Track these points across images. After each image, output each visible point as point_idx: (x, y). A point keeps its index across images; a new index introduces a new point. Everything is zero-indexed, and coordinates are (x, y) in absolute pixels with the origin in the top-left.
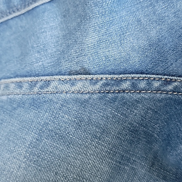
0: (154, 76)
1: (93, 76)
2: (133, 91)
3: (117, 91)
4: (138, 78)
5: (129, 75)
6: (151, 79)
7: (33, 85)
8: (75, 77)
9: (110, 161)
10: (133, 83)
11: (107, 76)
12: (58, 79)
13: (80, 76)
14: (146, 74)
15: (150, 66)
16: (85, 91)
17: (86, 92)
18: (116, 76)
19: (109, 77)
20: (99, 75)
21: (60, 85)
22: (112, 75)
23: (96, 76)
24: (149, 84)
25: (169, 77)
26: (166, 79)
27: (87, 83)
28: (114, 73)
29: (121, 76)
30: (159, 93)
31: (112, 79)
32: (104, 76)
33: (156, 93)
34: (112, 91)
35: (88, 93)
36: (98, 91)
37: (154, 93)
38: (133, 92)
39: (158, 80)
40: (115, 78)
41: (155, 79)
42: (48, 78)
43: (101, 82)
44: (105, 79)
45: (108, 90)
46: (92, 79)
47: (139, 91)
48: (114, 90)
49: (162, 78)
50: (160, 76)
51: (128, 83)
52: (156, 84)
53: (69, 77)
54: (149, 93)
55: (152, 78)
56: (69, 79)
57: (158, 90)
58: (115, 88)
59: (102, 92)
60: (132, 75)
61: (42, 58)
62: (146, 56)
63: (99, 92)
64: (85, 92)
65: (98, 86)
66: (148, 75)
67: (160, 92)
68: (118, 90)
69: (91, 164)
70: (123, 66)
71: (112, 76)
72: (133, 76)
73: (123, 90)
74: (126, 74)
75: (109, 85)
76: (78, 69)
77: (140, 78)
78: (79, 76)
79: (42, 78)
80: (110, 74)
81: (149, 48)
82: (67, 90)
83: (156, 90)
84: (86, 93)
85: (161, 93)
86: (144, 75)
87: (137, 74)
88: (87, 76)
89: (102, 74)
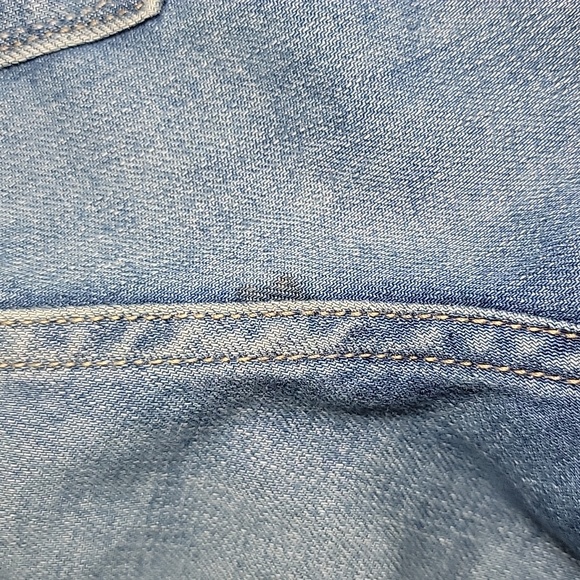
0: (524, 318)
1: (320, 303)
2: (451, 362)
3: (399, 357)
4: (471, 318)
5: (441, 308)
6: (513, 326)
7: (105, 334)
8: (261, 306)
9: (388, 521)
10: (450, 336)
11: (367, 304)
12: (201, 316)
13: (277, 303)
14: (499, 308)
15: (515, 284)
16: (293, 354)
17: (298, 356)
18: (397, 307)
19: (373, 309)
20: (338, 302)
21: (210, 338)
22: (382, 304)
23: (330, 303)
24: (504, 342)
25: (574, 327)
26: (563, 331)
27: (300, 328)
28: (389, 298)
29: (413, 307)
30: (535, 377)
31: (382, 315)
32: (355, 306)
33: (526, 376)
34: (381, 356)
35: (305, 359)
36: (335, 353)
37: (518, 375)
38: (451, 365)
39: (536, 332)
40: (392, 312)
41: (524, 326)
42: (165, 310)
43: (348, 326)
44: (358, 314)
45: (368, 352)
46: (316, 314)
47: (469, 364)
48: (389, 352)
49: (548, 328)
50: (543, 321)
51: (435, 332)
52: (528, 346)
53: (239, 307)
54: (504, 373)
55: (517, 323)
56: (238, 316)
57: (532, 367)
58: (389, 344)
59: (350, 355)
60: (450, 308)
61: (124, 245)
62: (502, 251)
63: (337, 358)
64: (295, 357)
65: (334, 339)
66: (504, 313)
67: (539, 374)
68: (401, 353)
69: (334, 539)
70: (423, 275)
71: (381, 306)
72: (452, 309)
73: (416, 355)
74: (430, 301)
75: (373, 335)
76: (268, 279)
77: (474, 321)
78: (272, 306)
79: (141, 309)
80: (376, 300)
81: (513, 228)
82: (235, 354)
83: (525, 365)
84: (297, 362)
85: (541, 379)
86: (490, 313)
87: (468, 305)
88: (299, 305)
89: (349, 297)
